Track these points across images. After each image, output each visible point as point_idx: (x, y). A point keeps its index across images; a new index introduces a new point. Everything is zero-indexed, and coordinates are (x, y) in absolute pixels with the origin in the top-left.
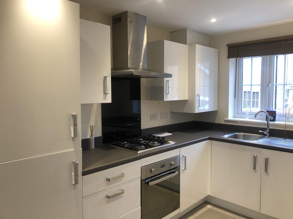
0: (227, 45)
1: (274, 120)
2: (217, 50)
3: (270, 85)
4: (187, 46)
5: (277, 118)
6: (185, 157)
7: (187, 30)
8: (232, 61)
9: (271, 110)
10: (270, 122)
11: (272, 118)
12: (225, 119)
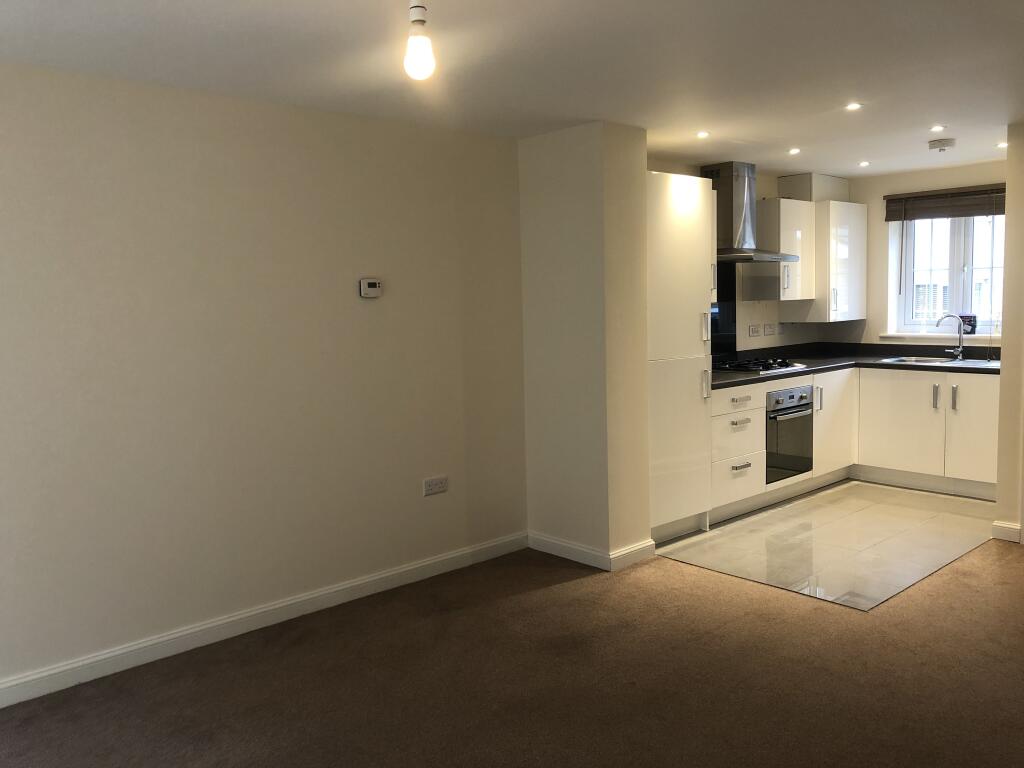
0: (885, 198)
1: (973, 331)
2: (865, 206)
3: (966, 269)
4: (813, 203)
5: (977, 329)
6: (821, 389)
7: (814, 175)
8: (895, 225)
9: (968, 313)
10: (965, 336)
11: (969, 328)
12: (882, 335)
